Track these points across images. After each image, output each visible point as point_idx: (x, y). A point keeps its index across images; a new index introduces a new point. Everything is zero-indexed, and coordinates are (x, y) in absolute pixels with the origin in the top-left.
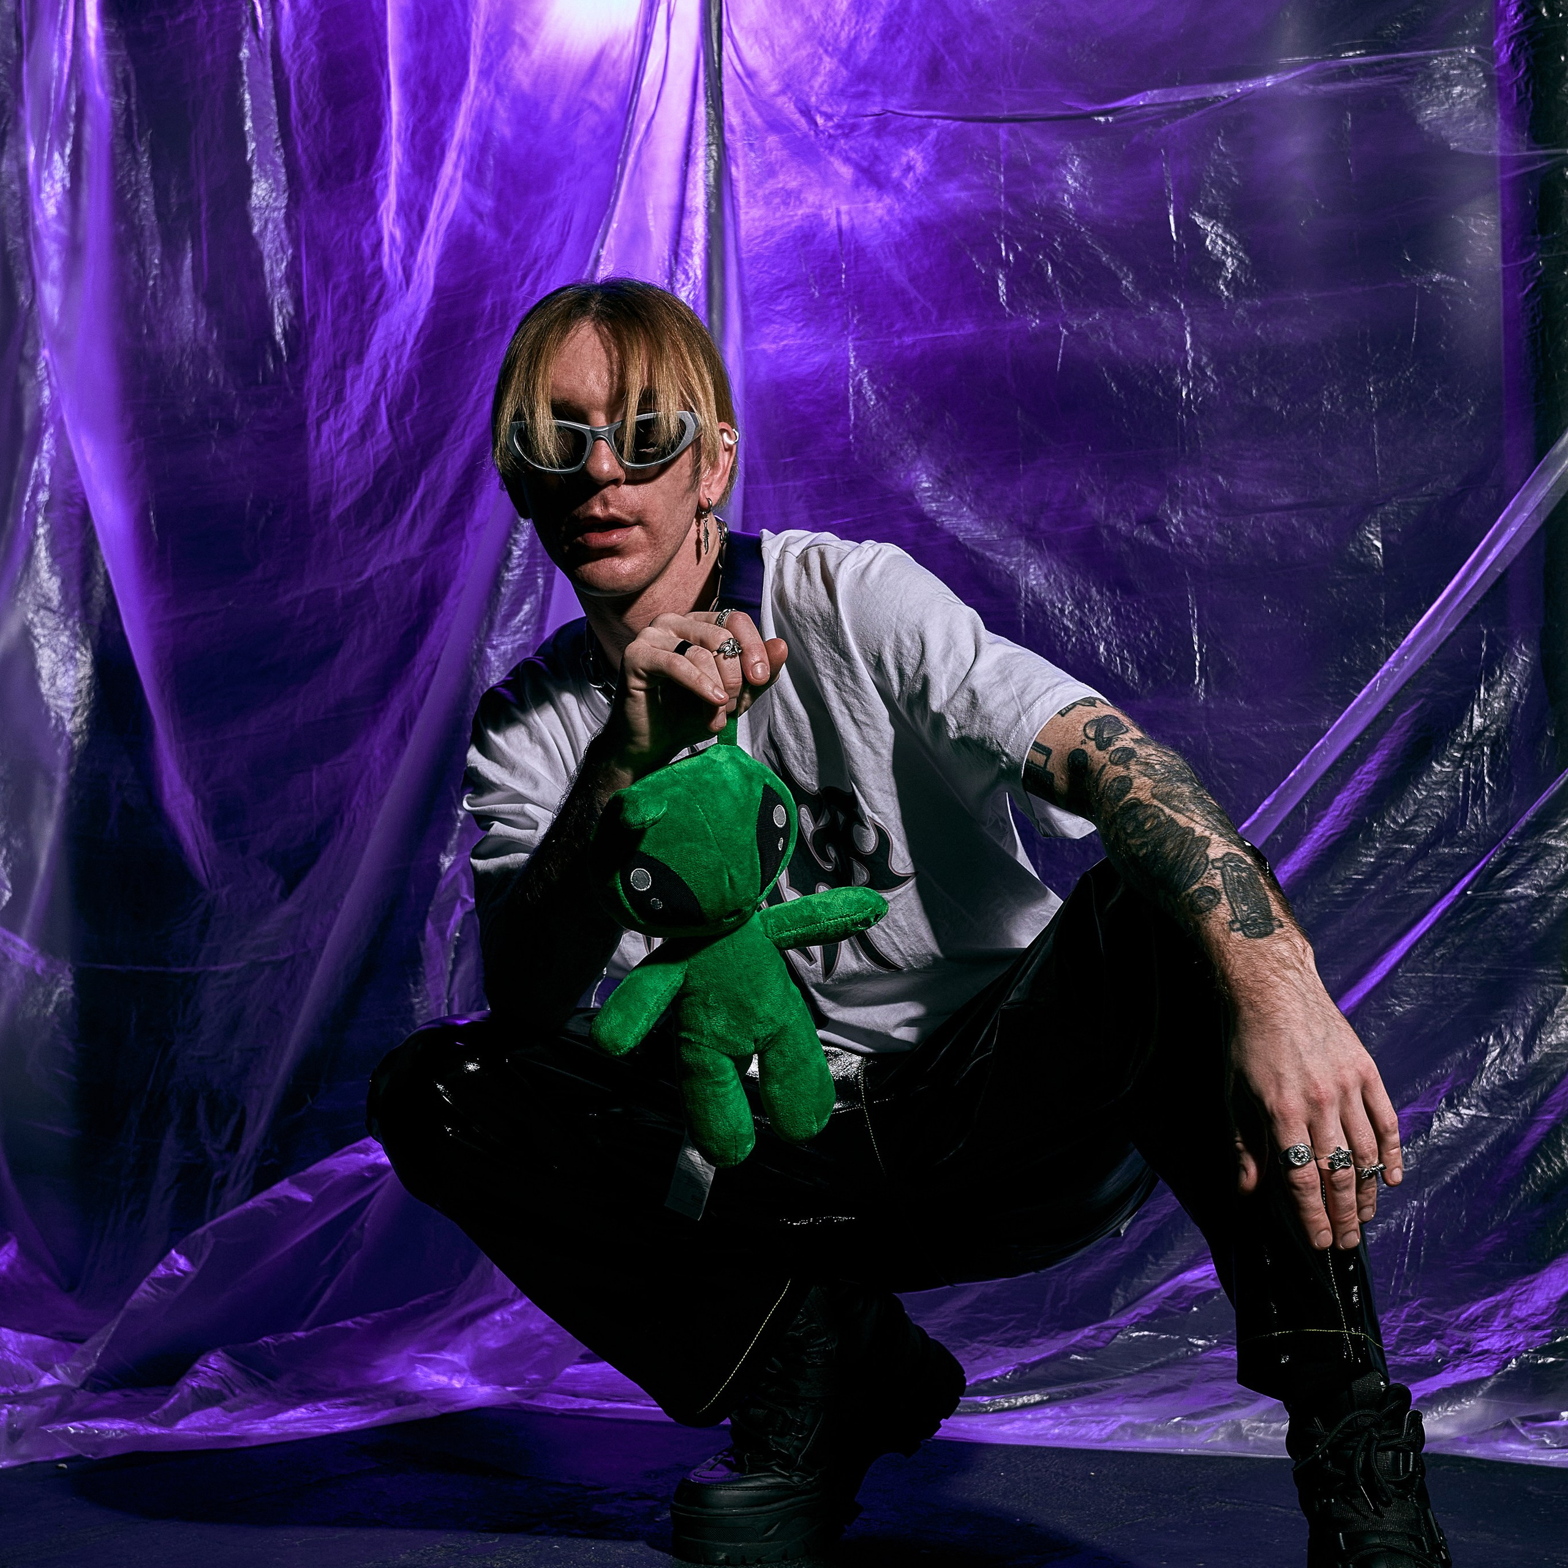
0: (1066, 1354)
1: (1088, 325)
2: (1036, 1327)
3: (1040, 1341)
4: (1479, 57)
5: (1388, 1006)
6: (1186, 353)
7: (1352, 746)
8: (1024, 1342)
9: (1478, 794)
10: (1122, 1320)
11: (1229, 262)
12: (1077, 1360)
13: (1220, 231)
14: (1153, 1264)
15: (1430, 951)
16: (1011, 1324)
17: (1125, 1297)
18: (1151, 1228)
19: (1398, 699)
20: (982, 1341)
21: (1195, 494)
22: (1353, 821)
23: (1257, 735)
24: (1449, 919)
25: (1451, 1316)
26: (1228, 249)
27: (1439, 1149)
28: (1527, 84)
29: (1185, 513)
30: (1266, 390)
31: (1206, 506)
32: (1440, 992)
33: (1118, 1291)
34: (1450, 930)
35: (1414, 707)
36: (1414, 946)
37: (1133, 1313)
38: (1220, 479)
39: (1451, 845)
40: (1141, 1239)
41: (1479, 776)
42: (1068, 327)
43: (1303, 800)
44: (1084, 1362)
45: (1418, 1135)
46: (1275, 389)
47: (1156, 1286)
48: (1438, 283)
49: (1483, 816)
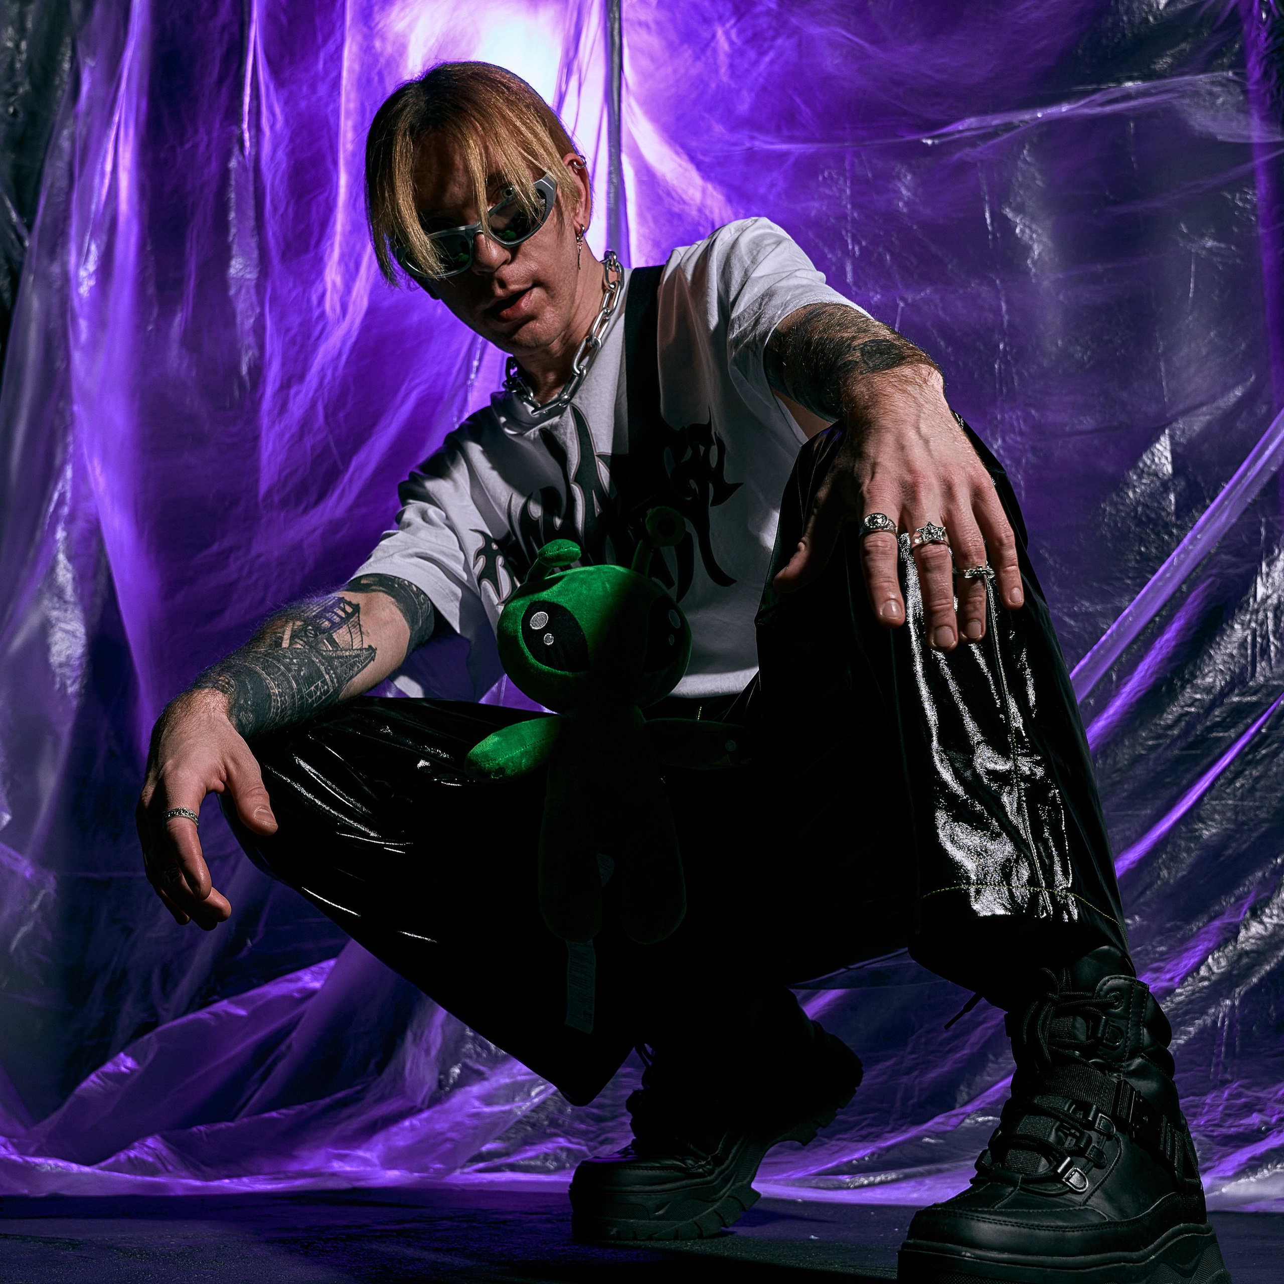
0: (919, 1138)
1: (922, 299)
2: (888, 1124)
3: (892, 1135)
4: (1236, 78)
5: (1197, 830)
6: (1002, 317)
7: (1152, 621)
8: (878, 1136)
9: (1265, 651)
10: (969, 1108)
11: (1035, 246)
12: (928, 1143)
13: (1027, 223)
14: (993, 1062)
15: (1231, 782)
16: (865, 1123)
17: (969, 1094)
18: (990, 1032)
19: (1191, 581)
20: (839, 1139)
21: (1012, 425)
22: (1158, 679)
23: (1069, 616)
24: (1247, 754)
25: (1270, 1093)
26: (1034, 236)
27: (1247, 953)
28: (1278, 90)
29: (1004, 440)
30: (1069, 341)
31: (1022, 434)
32: (1241, 818)
33: (962, 1088)
34: (1249, 763)
35: (1205, 584)
36: (1217, 778)
37: (977, 1103)
38: (1033, 412)
39: (1242, 694)
40: (982, 1041)
41: (1265, 637)
42: (903, 299)
43: (1111, 668)
44: (935, 1145)
45: (1226, 942)
46: (1077, 340)
47: (996, 1083)
48: (1210, 250)
49: (1271, 668)
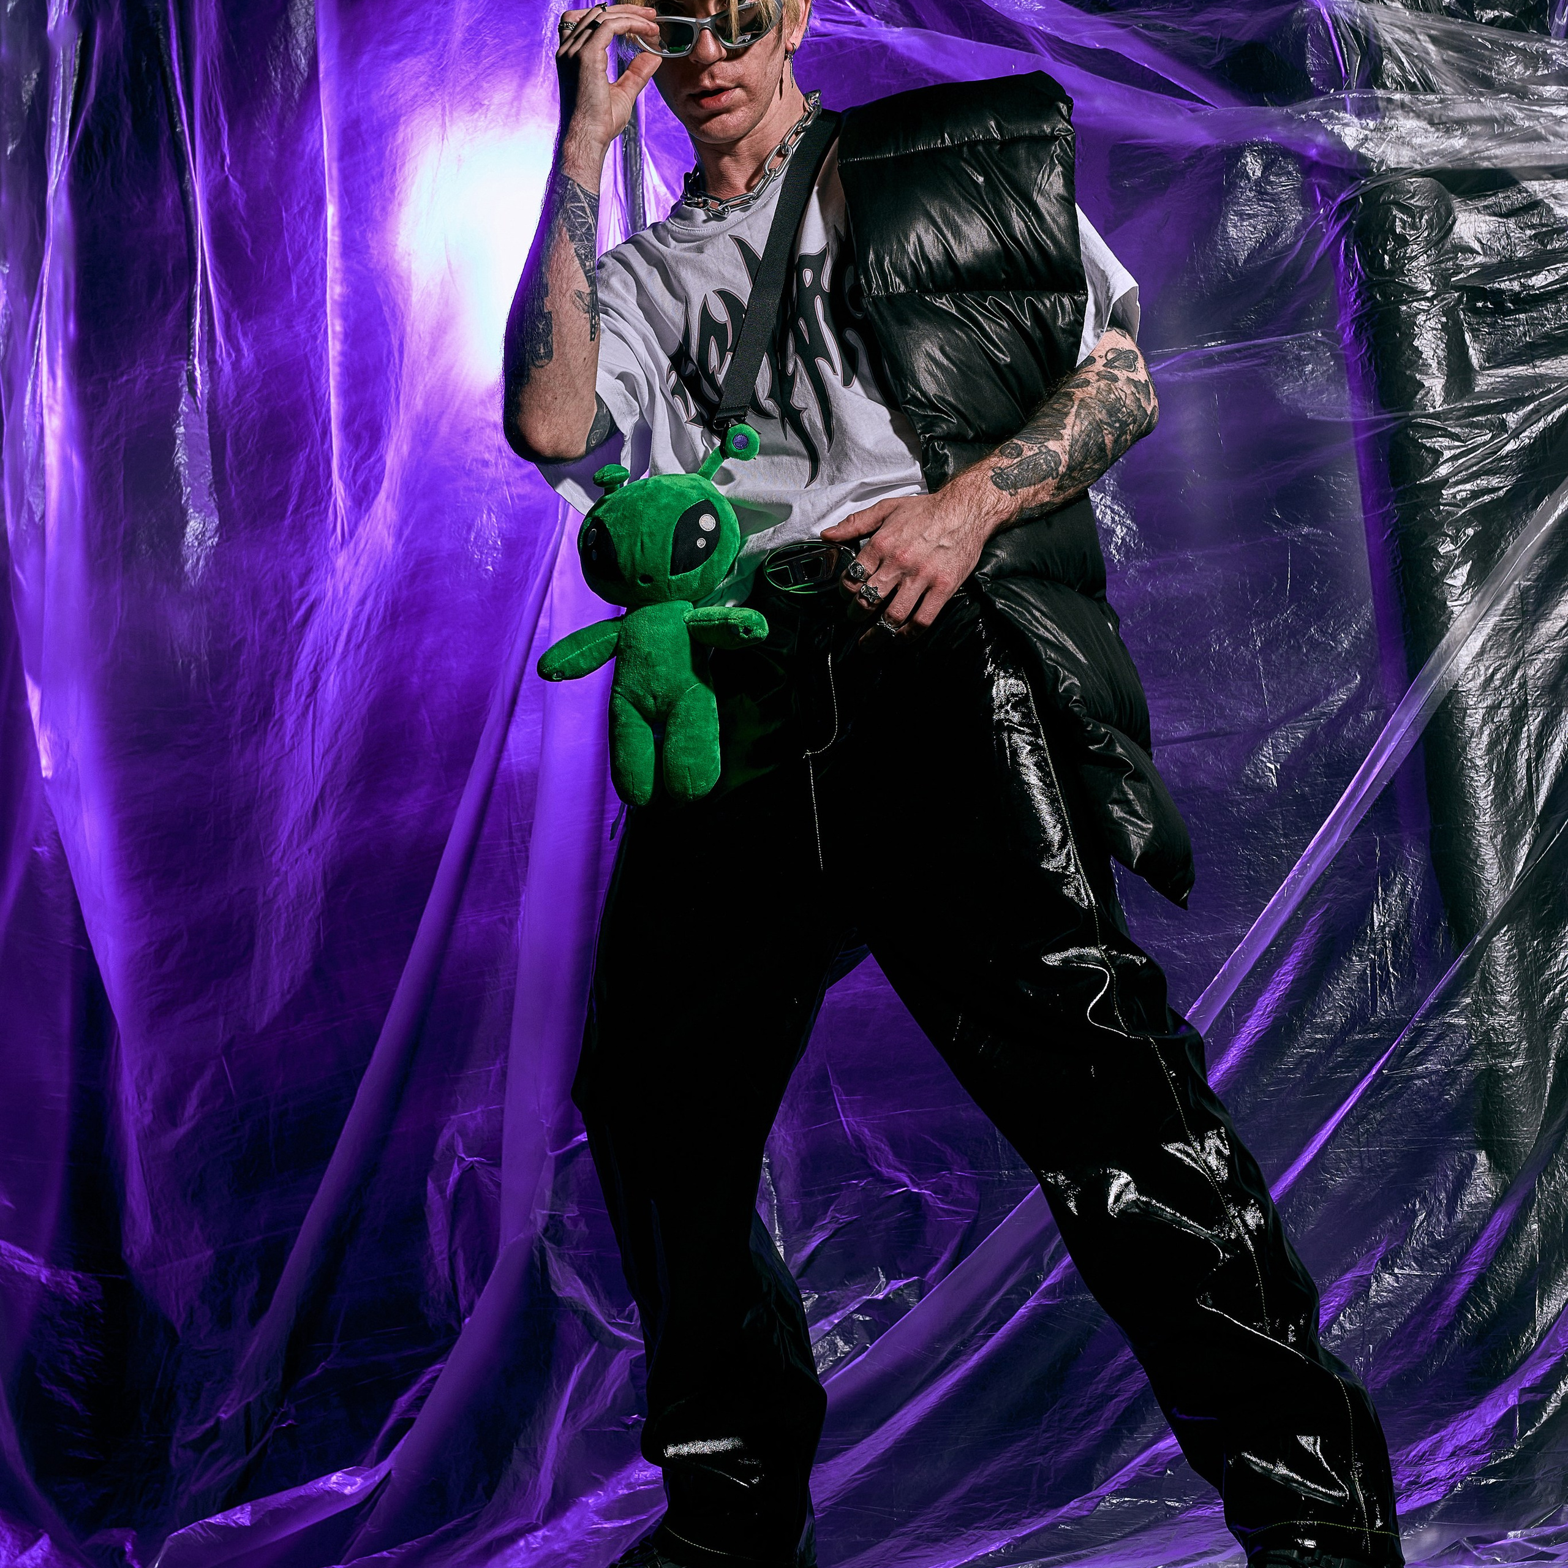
0: (1054, 1525)
2: (1026, 1509)
3: (1029, 1520)
4: (1325, 339)
5: (1322, 1181)
7: (1268, 950)
8: (1016, 1523)
9: (1385, 984)
10: (1103, 1490)
11: (1118, 529)
12: (1064, 1530)
13: (1109, 503)
14: (1128, 1438)
15: (1354, 1128)
16: (1003, 1509)
17: (1105, 1472)
18: (1124, 1405)
19: (1306, 905)
20: (976, 1528)
22: (1276, 1018)
23: (1178, 948)
24: (1370, 1096)
25: (1402, 1455)
26: (1117, 518)
27: (1379, 1307)
28: (1369, 360)
30: (1160, 637)
32: (1367, 1165)
33: (1098, 1466)
34: (1372, 1107)
35: (1321, 911)
36: (1340, 1125)
37: (1113, 1484)
39: (1364, 1032)
40: (1115, 1416)
41: (1384, 968)
43: (1228, 1004)
44: (1072, 1531)
45: (1358, 1296)
46: (1167, 636)
47: (1133, 1459)
48: (1305, 536)
49: (1392, 1002)
